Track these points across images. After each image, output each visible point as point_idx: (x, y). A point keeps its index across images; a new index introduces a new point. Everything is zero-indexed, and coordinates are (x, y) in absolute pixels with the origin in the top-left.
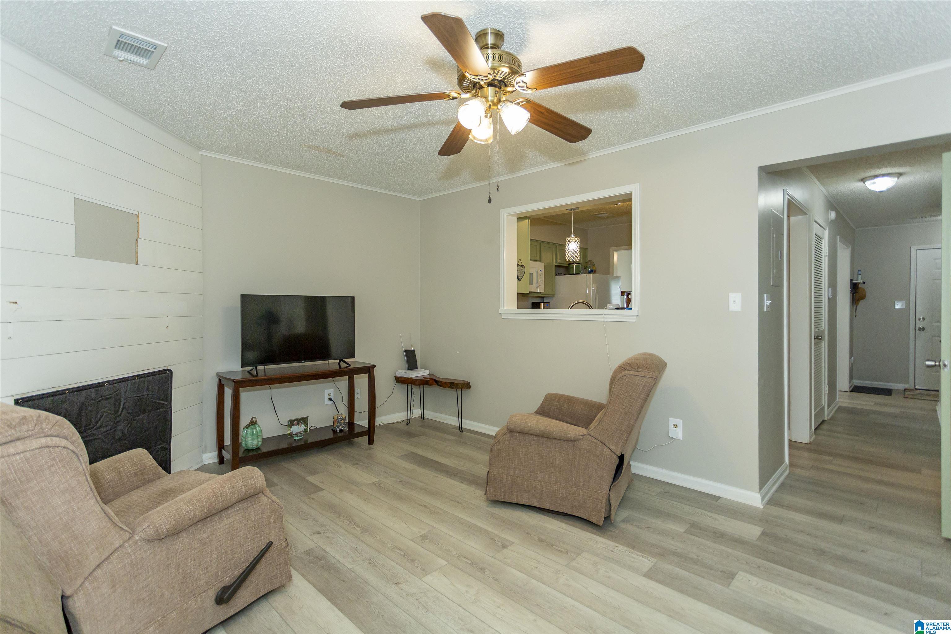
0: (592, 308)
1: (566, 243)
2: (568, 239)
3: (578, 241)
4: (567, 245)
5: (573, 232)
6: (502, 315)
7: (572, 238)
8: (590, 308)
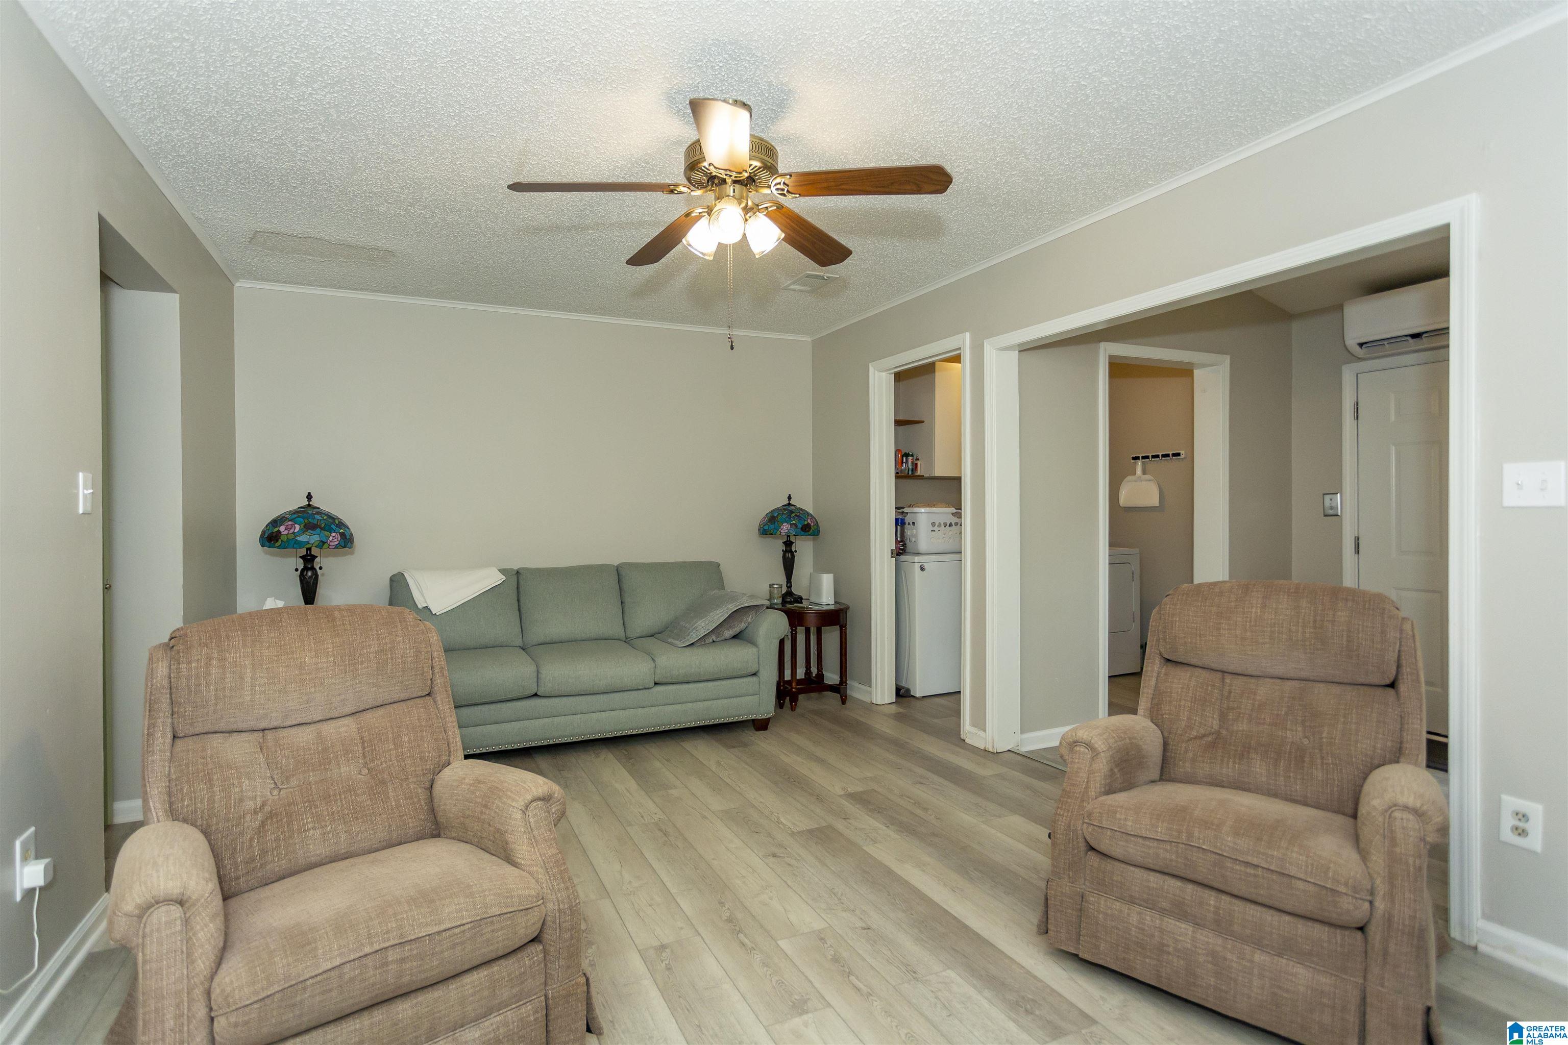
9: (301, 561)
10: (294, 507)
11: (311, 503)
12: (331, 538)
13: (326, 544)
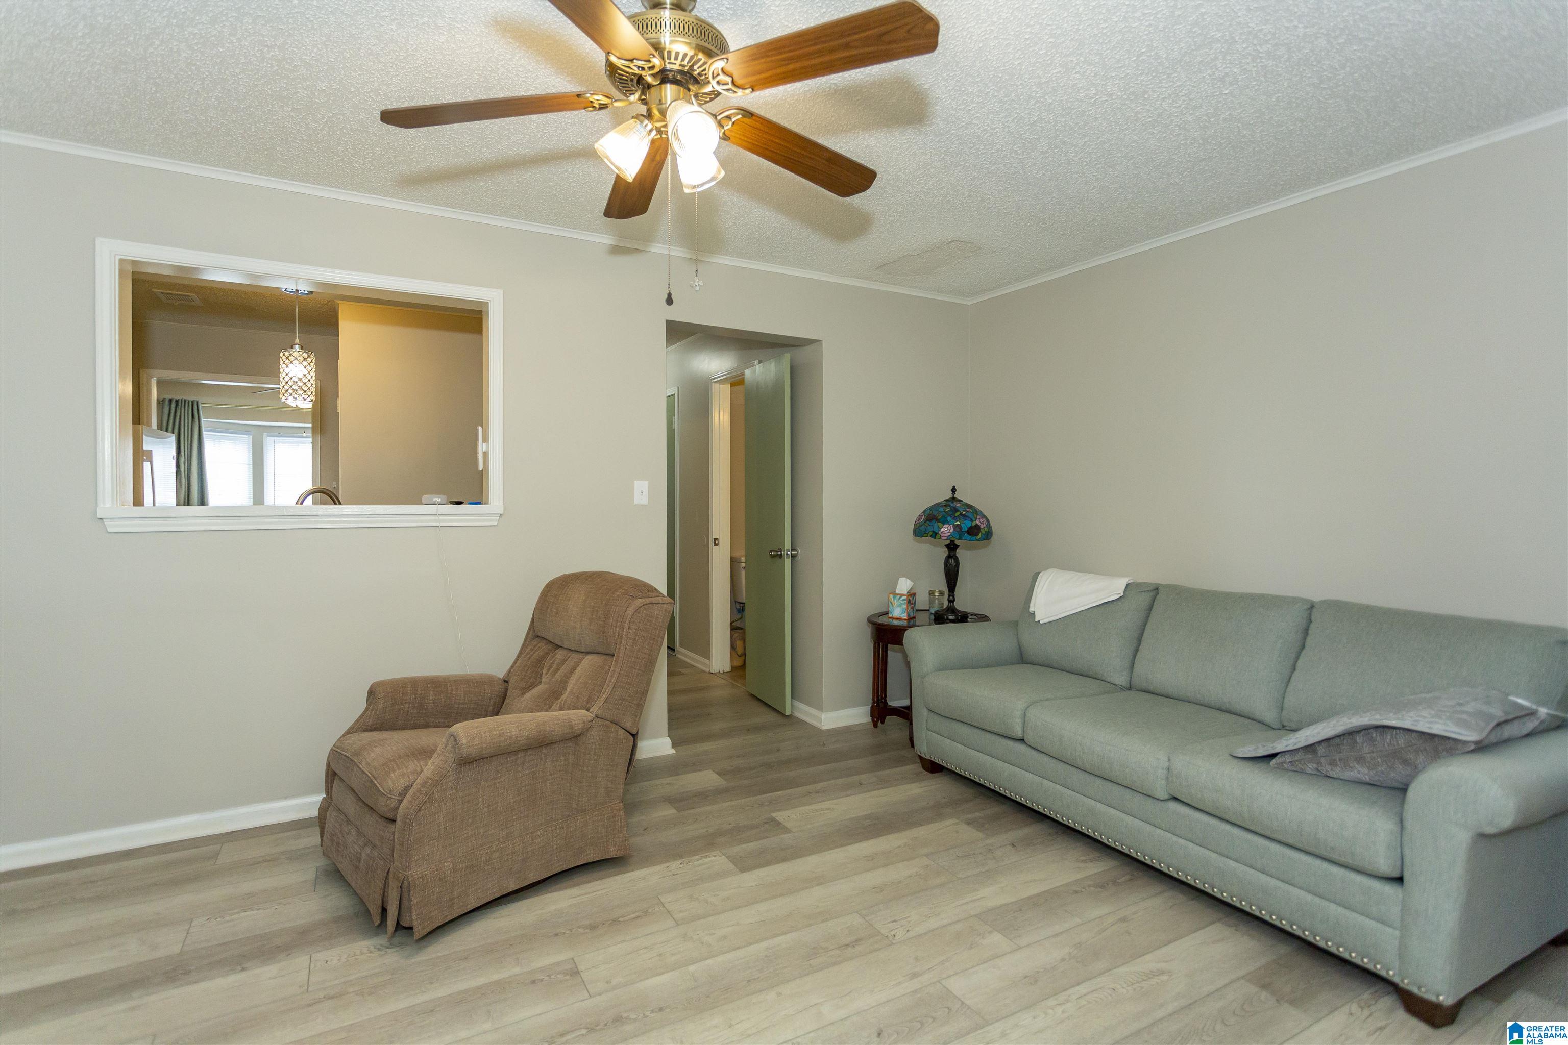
0: (340, 503)
1: (282, 362)
2: (284, 355)
3: (309, 360)
4: (284, 366)
5: (297, 341)
6: (106, 522)
7: (297, 351)
8: (335, 503)
9: (946, 549)
10: (941, 499)
11: (955, 496)
12: (942, 530)
13: (938, 535)
